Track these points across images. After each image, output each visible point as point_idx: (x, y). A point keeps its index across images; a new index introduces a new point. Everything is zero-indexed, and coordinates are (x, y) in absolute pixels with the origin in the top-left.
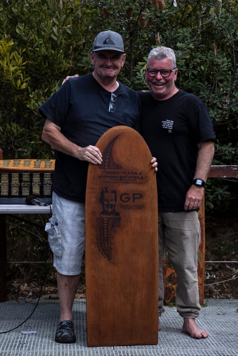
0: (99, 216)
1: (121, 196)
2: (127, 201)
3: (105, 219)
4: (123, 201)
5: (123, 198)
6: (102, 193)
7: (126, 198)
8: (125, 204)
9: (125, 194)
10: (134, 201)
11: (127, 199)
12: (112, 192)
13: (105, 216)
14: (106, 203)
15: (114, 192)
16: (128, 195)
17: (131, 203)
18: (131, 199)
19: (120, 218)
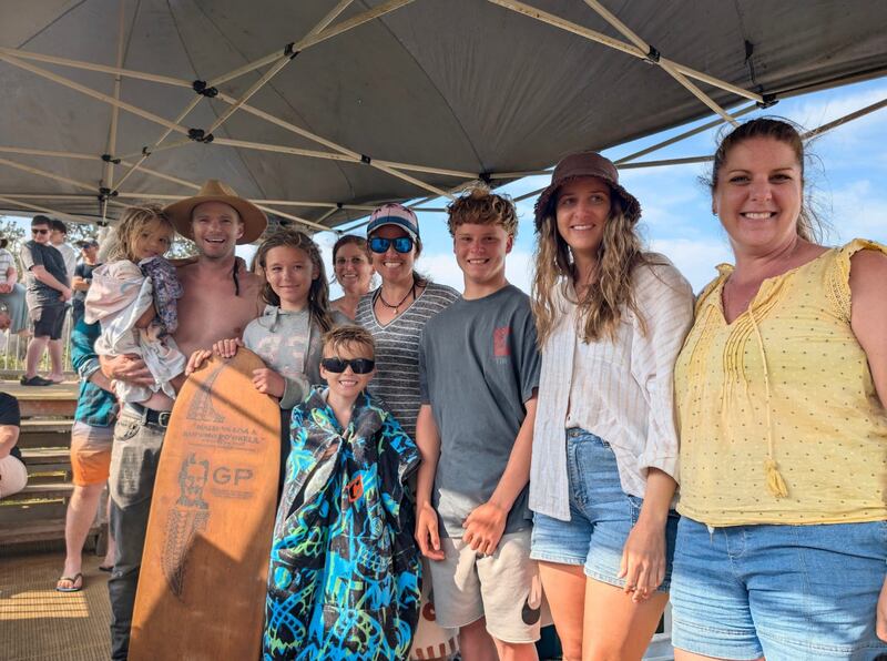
0: (173, 507)
1: (216, 471)
2: (225, 482)
3: (183, 514)
4: (217, 481)
5: (219, 475)
6: (185, 464)
7: (224, 476)
8: (221, 487)
9: (224, 468)
10: (236, 484)
11: (225, 479)
12: (201, 463)
13: (183, 508)
14: (188, 483)
15: (206, 463)
16: (228, 471)
17: (230, 486)
18: (233, 479)
19: (208, 514)
